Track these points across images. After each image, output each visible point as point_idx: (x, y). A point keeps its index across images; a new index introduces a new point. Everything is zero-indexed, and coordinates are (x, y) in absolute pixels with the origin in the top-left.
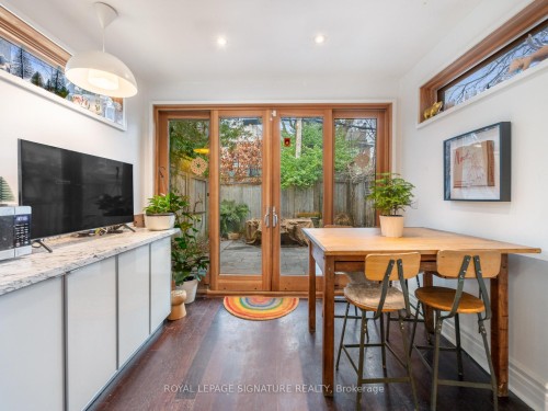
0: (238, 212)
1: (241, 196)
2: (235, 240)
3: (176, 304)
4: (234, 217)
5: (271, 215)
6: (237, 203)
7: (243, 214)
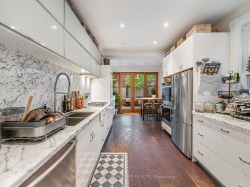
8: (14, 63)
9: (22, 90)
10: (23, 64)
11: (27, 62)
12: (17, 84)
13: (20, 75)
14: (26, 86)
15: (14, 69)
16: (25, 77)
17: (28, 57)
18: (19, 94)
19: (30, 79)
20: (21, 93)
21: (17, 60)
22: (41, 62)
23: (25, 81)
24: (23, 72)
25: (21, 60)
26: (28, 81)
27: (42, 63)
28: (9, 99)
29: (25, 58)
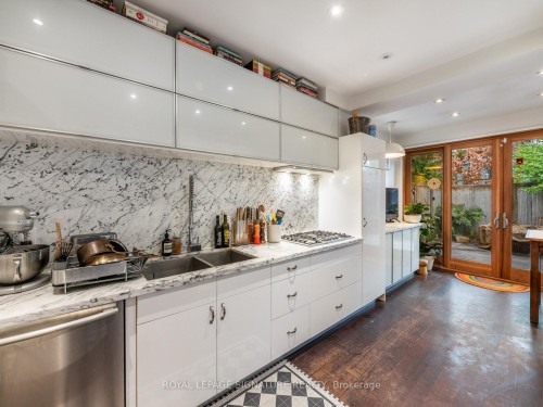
0: (469, 215)
1: (473, 199)
2: (464, 243)
3: (422, 265)
4: (464, 220)
5: (501, 219)
6: (468, 207)
7: (476, 218)
8: (113, 170)
9: (127, 208)
10: (128, 170)
11: (137, 166)
12: (119, 199)
13: (124, 186)
14: (133, 202)
15: (113, 179)
16: (132, 189)
17: (137, 158)
18: (122, 213)
19: (140, 191)
20: (125, 212)
21: (118, 167)
22: (162, 162)
23: (131, 194)
24: (129, 180)
25: (126, 164)
26: (138, 195)
27: (164, 163)
28: (106, 221)
29: (132, 161)
